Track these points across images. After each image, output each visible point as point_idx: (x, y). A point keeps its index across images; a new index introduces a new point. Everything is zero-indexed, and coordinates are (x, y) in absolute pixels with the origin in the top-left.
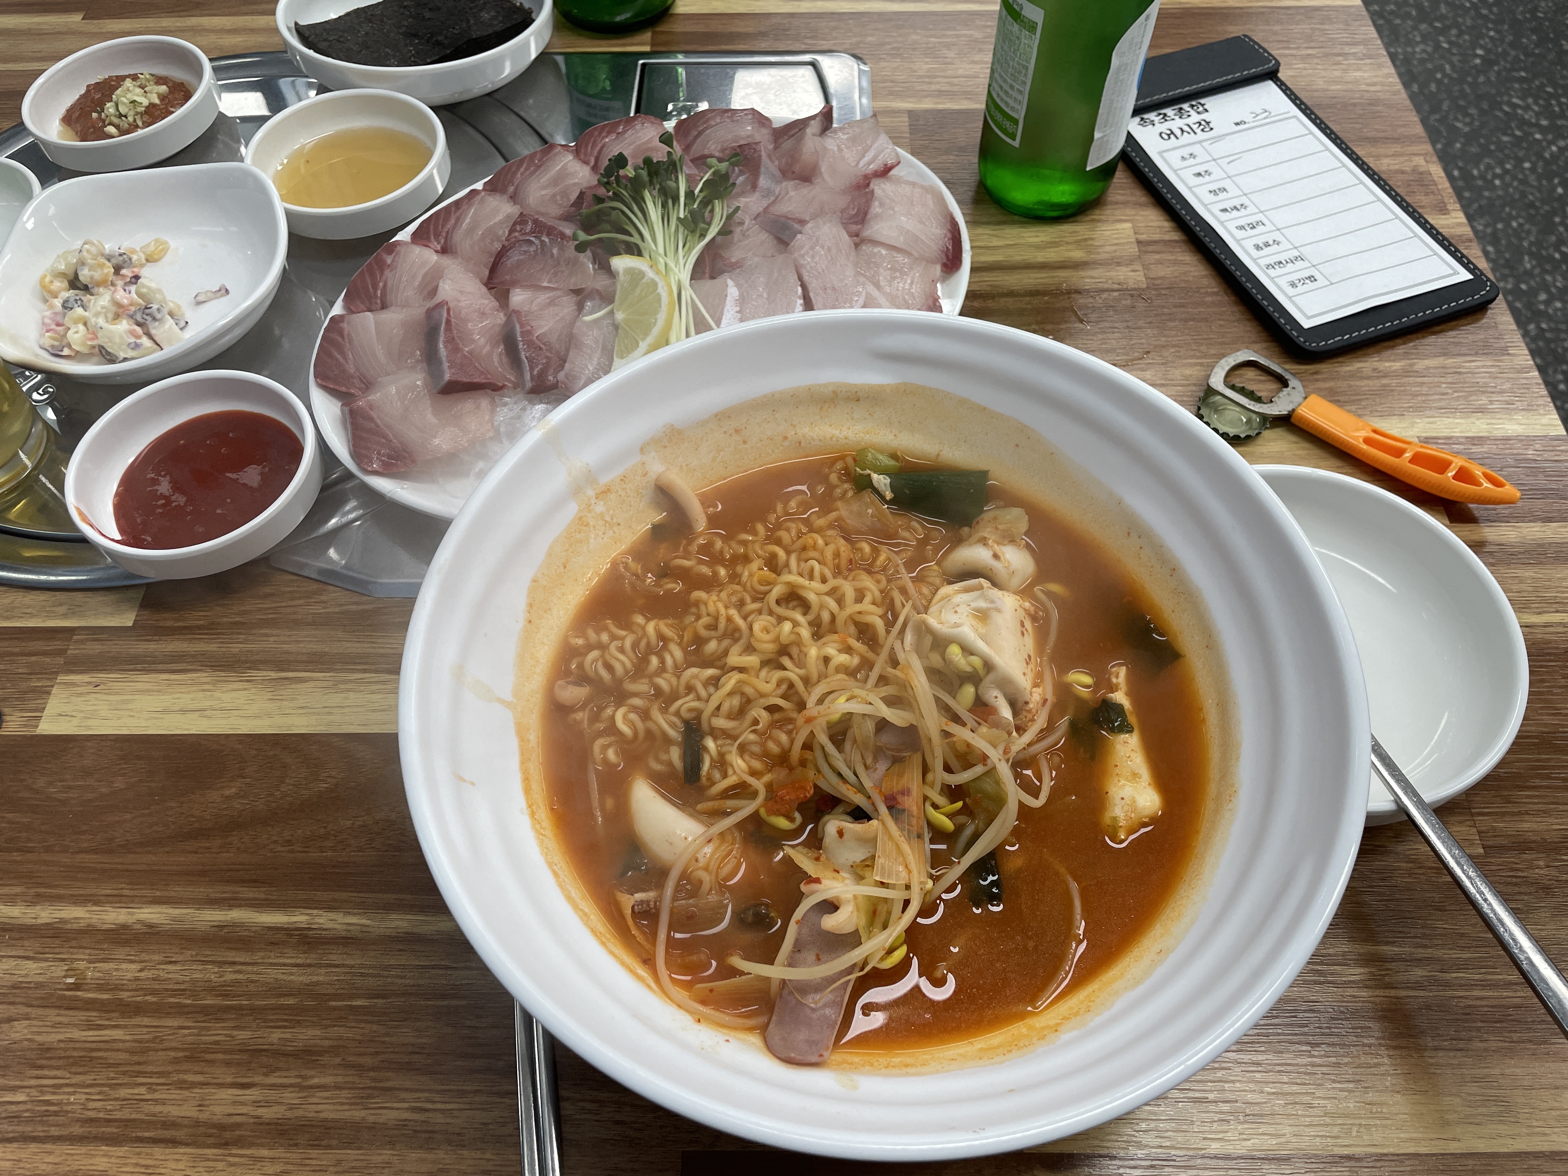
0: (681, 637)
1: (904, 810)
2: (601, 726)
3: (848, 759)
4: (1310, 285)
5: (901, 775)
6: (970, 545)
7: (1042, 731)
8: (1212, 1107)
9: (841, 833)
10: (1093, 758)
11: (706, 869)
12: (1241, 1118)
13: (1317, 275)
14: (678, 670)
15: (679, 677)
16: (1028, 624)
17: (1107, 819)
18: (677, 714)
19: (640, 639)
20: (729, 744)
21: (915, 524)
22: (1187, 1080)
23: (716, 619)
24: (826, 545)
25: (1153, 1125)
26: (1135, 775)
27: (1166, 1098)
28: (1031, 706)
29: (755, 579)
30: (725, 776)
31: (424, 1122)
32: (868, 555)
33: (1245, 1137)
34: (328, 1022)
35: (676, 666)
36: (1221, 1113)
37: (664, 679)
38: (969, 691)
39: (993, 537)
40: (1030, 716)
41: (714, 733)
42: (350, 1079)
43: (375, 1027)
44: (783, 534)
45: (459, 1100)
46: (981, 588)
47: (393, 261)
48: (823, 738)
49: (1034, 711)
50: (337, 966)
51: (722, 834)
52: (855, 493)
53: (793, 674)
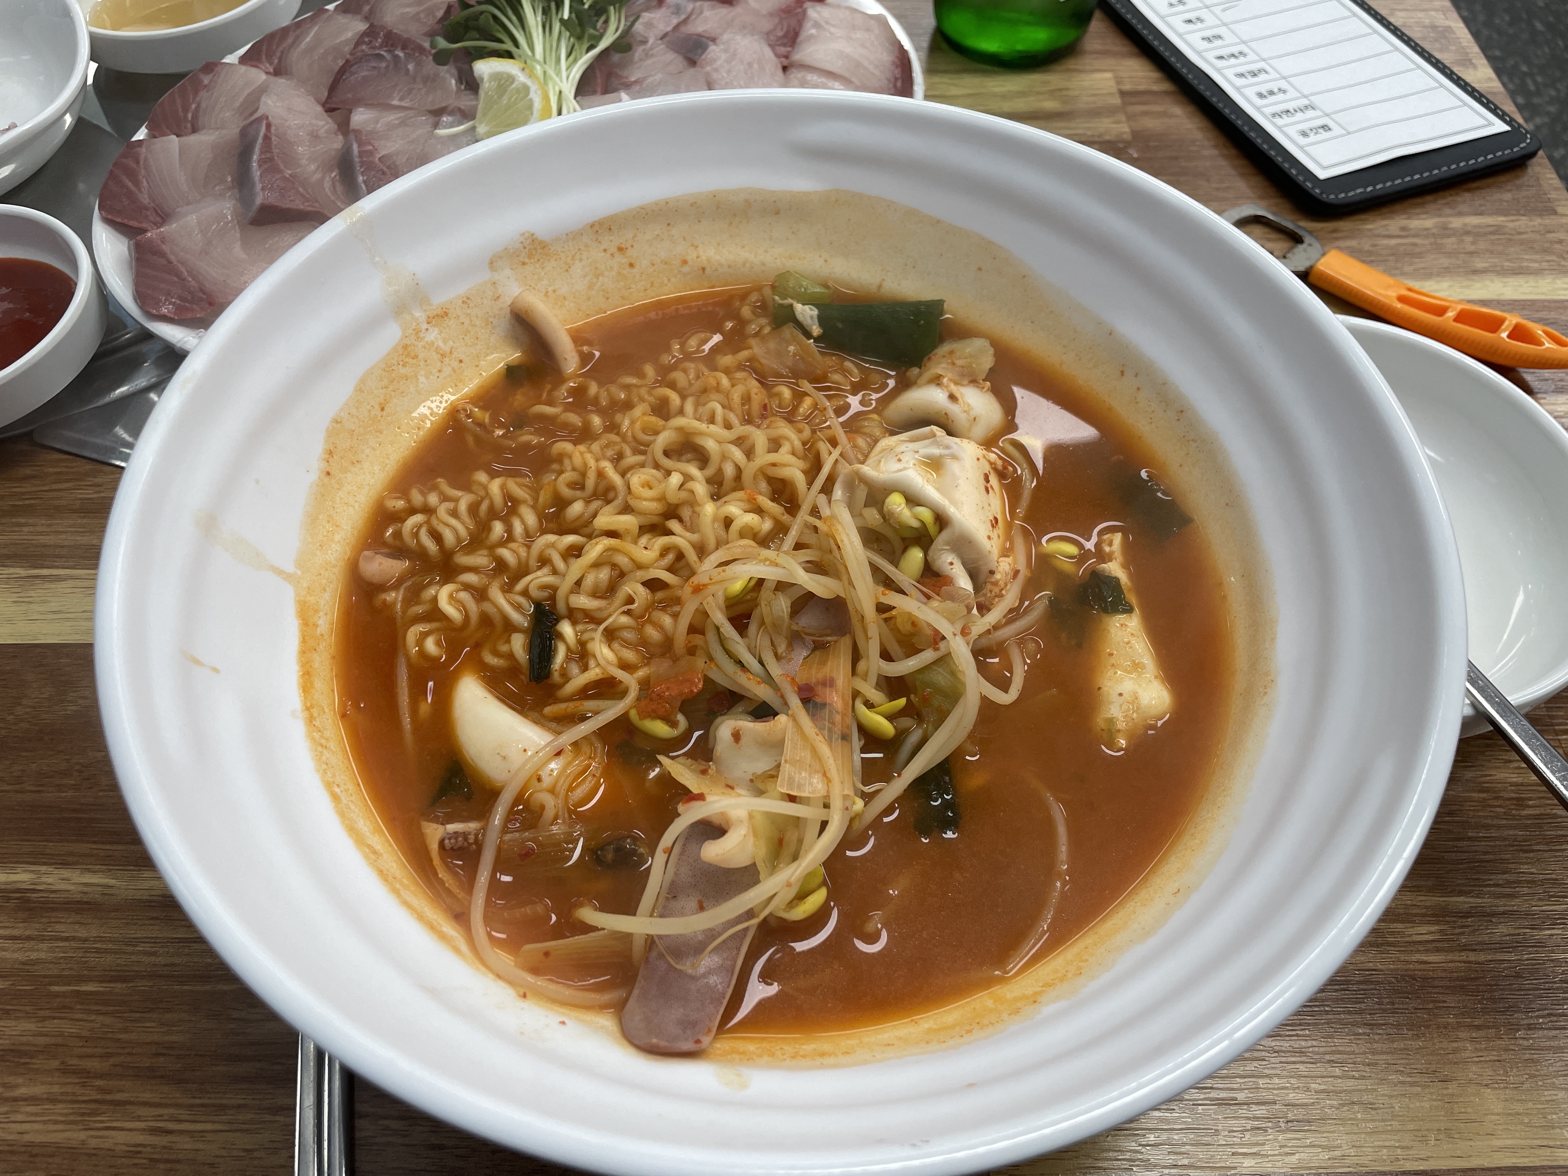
0: (536, 499)
1: (824, 705)
2: (419, 609)
3: (753, 645)
4: (1325, 135)
5: (823, 663)
6: (920, 386)
7: (1011, 611)
8: (1243, 1111)
9: (737, 736)
10: (1080, 646)
11: (552, 791)
12: (1282, 1125)
13: (1331, 124)
14: (529, 537)
15: (529, 547)
16: (994, 481)
17: (1100, 722)
18: (525, 593)
19: (483, 499)
20: (592, 630)
21: (848, 365)
22: (1211, 1076)
23: (583, 475)
24: (733, 386)
25: (1164, 1136)
26: (1137, 667)
27: (1181, 1100)
28: (998, 576)
29: (638, 425)
30: (585, 668)
31: (164, 1147)
32: (787, 401)
33: (1287, 1150)
34: (47, 1013)
35: (527, 534)
36: (1256, 1118)
37: (511, 550)
38: (916, 555)
39: (950, 375)
40: (996, 590)
41: (573, 615)
42: (69, 1089)
43: (108, 1020)
44: (678, 376)
45: (216, 1118)
46: (934, 435)
47: (211, 81)
48: (719, 617)
49: (1002, 583)
50: (67, 939)
51: (575, 744)
52: (773, 329)
53: (681, 539)
